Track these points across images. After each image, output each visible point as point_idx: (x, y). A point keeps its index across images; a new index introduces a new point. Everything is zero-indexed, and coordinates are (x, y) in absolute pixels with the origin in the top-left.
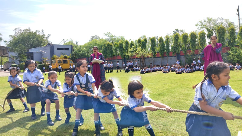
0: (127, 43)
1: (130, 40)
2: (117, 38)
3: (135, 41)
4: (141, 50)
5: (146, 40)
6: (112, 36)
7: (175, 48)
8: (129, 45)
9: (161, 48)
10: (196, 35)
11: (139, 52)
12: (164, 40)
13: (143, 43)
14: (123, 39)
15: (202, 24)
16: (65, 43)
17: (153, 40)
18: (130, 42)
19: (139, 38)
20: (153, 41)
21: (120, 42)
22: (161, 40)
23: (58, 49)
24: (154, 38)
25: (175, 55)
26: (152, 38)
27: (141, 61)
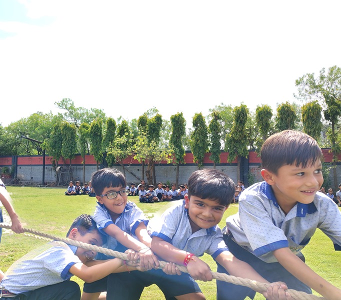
0: (111, 124)
1: (119, 119)
3: (130, 121)
4: (147, 143)
5: (159, 119)
7: (236, 141)
8: (117, 130)
9: (197, 140)
11: (142, 148)
12: (208, 121)
13: (152, 127)
18: (118, 123)
19: (142, 115)
20: (177, 122)
21: (93, 122)
22: (198, 121)
24: (181, 115)
25: (234, 162)
26: (176, 116)
27: (143, 171)
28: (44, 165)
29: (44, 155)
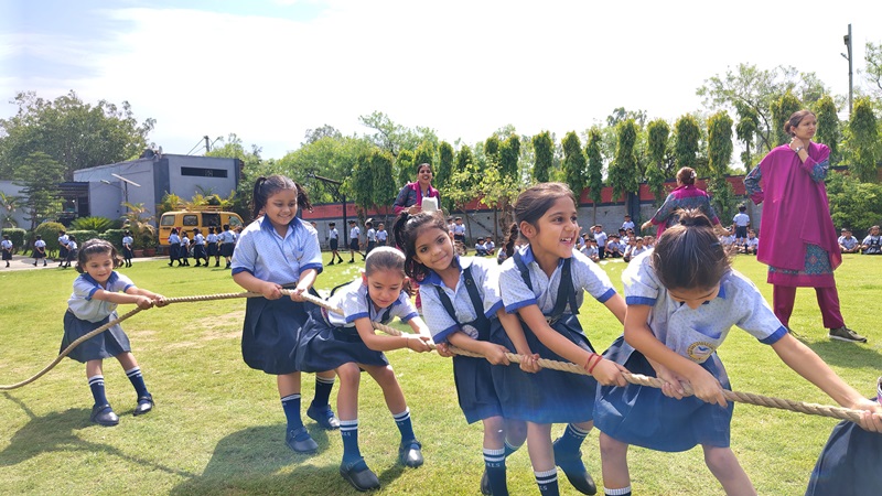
0: (446, 151)
1: (457, 143)
2: (409, 134)
3: (474, 147)
4: (499, 178)
5: (515, 141)
6: (389, 128)
7: (622, 171)
8: (455, 161)
9: (570, 172)
10: (696, 127)
11: (492, 187)
12: (584, 142)
13: (505, 155)
14: (429, 136)
15: (720, 89)
16: (212, 150)
17: (543, 144)
18: (456, 149)
19: (490, 136)
20: (543, 146)
21: (420, 148)
22: (571, 143)
23: (186, 171)
24: (546, 135)
25: (620, 200)
26: (539, 137)
27: (496, 219)
28: (345, 218)
29: (344, 202)
